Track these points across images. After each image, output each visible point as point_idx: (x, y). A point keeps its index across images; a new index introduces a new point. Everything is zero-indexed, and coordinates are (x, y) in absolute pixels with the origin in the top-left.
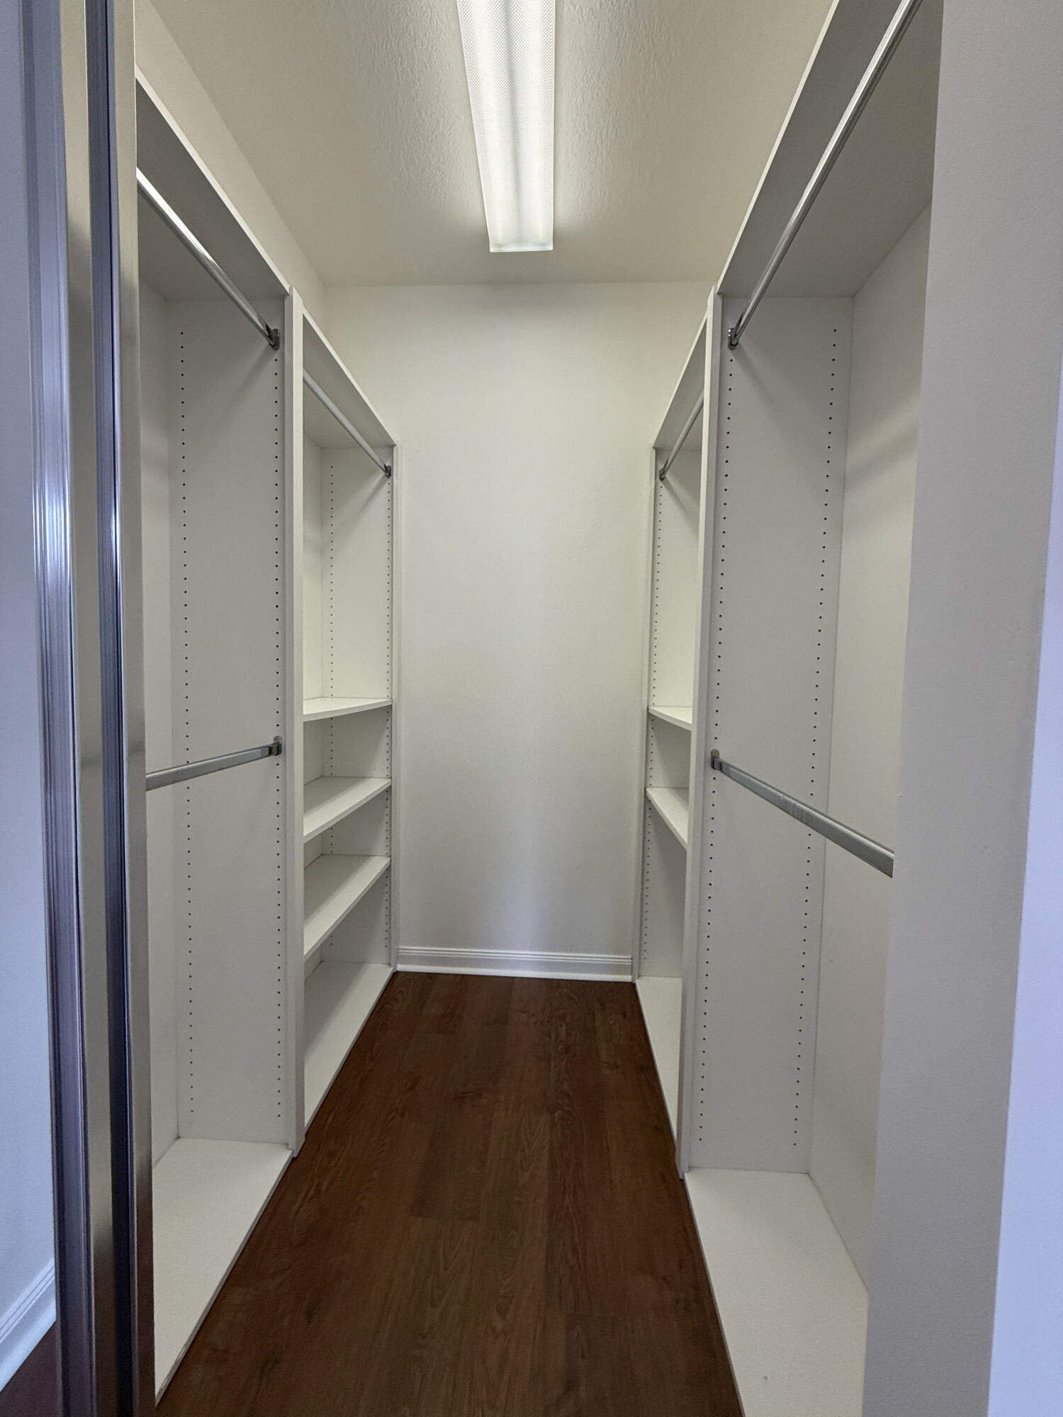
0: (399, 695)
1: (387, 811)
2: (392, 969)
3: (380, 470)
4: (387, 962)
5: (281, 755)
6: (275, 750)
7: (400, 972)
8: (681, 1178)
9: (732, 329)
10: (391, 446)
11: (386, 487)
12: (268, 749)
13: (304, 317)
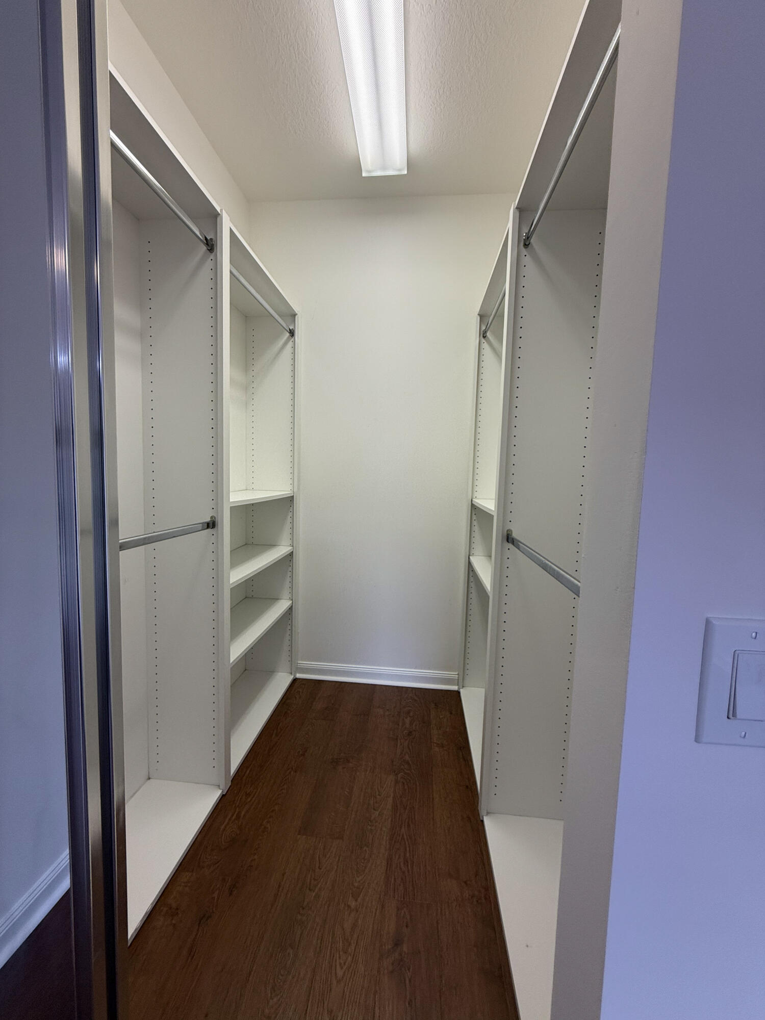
0: (299, 489)
1: (290, 569)
2: (293, 676)
3: (286, 331)
4: (290, 672)
5: (215, 529)
6: (211, 525)
7: (298, 679)
8: (481, 819)
9: (526, 233)
10: (294, 315)
11: (290, 344)
12: (206, 524)
13: (230, 229)
